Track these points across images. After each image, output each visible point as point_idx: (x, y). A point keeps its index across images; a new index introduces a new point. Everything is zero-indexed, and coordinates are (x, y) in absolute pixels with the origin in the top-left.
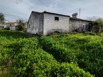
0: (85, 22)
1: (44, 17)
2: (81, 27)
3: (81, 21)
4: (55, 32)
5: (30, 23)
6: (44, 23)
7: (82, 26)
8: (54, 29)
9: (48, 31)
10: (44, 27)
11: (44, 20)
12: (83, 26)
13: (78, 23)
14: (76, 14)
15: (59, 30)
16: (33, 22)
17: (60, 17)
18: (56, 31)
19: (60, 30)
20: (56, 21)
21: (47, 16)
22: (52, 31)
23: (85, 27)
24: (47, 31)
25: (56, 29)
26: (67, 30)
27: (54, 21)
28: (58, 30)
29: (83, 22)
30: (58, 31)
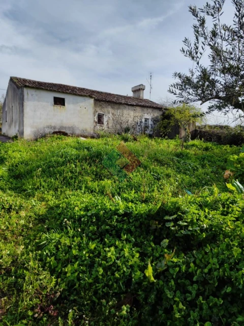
0: (150, 110)
1: (26, 97)
2: (141, 122)
3: (138, 109)
4: (54, 133)
5: (6, 109)
6: (25, 111)
7: (143, 120)
8: (53, 125)
9: (35, 129)
10: (25, 119)
11: (25, 104)
12: (146, 120)
13: (132, 113)
14: (141, 87)
15: (65, 128)
16: (11, 107)
17: (68, 98)
18: (57, 130)
19: (69, 128)
20: (58, 107)
21: (32, 95)
22: (47, 131)
23: (150, 122)
24: (33, 130)
25: (58, 127)
26: (89, 130)
27: (52, 107)
28: (62, 127)
29: (145, 109)
30: (63, 131)
